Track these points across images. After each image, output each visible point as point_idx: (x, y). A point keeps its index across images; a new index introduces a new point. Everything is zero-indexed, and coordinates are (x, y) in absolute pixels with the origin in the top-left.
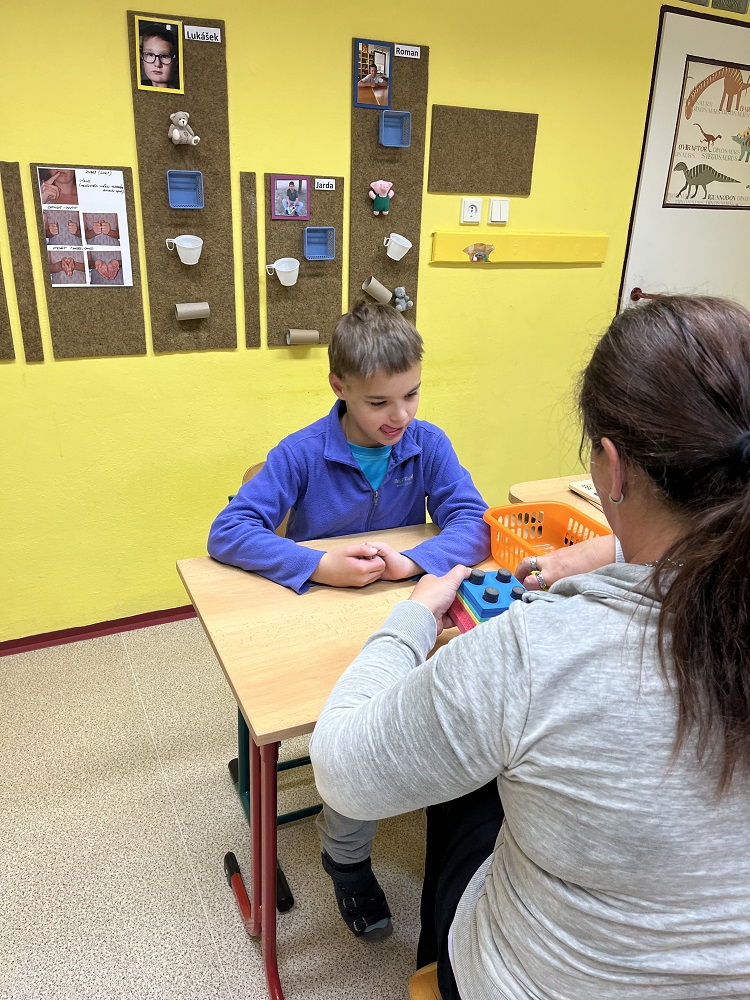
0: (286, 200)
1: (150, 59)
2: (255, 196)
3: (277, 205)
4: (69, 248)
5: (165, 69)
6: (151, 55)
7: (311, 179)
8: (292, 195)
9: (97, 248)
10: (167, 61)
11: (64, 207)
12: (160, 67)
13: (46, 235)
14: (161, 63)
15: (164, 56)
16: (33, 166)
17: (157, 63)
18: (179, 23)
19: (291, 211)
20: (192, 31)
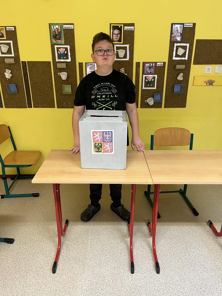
0: (148, 69)
1: (115, 35)
2: (139, 68)
3: (145, 70)
5: (118, 37)
6: (115, 34)
7: (156, 63)
8: (150, 67)
10: (118, 35)
12: (117, 37)
14: (117, 36)
15: (118, 34)
16: (86, 63)
17: (116, 36)
18: (123, 25)
19: (149, 72)
20: (126, 28)
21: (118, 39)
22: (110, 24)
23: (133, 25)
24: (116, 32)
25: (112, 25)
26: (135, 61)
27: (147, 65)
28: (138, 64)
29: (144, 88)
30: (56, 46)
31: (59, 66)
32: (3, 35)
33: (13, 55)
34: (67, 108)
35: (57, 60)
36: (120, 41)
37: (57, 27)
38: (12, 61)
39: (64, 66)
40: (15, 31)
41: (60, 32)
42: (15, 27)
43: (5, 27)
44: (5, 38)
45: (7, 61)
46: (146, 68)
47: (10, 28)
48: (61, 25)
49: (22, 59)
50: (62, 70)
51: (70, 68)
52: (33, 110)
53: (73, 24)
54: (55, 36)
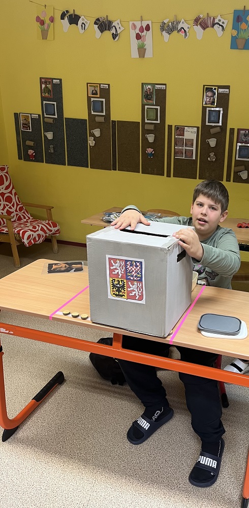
0: (243, 137)
1: (207, 98)
2: (233, 135)
4: (180, 148)
5: (212, 100)
6: (208, 96)
8: (245, 135)
9: (187, 148)
10: (212, 98)
11: (181, 137)
12: (210, 100)
13: (176, 144)
16: (175, 126)
18: (217, 87)
19: (245, 140)
20: (221, 90)
21: (211, 102)
22: (204, 86)
23: (228, 87)
24: (209, 94)
25: (205, 87)
26: (229, 127)
27: (242, 132)
28: (232, 130)
29: (237, 159)
30: (146, 107)
31: (147, 127)
32: (96, 92)
33: (104, 114)
34: (151, 174)
35: (146, 121)
36: (213, 103)
37: (150, 87)
38: (102, 119)
39: (152, 127)
40: (108, 90)
41: (152, 93)
42: (109, 85)
43: (100, 84)
44: (98, 96)
45: (98, 119)
46: (240, 136)
47: (104, 85)
48: (153, 85)
49: (112, 118)
50: (149, 132)
51: (159, 129)
52: (117, 173)
53: (165, 85)
54: (147, 96)
